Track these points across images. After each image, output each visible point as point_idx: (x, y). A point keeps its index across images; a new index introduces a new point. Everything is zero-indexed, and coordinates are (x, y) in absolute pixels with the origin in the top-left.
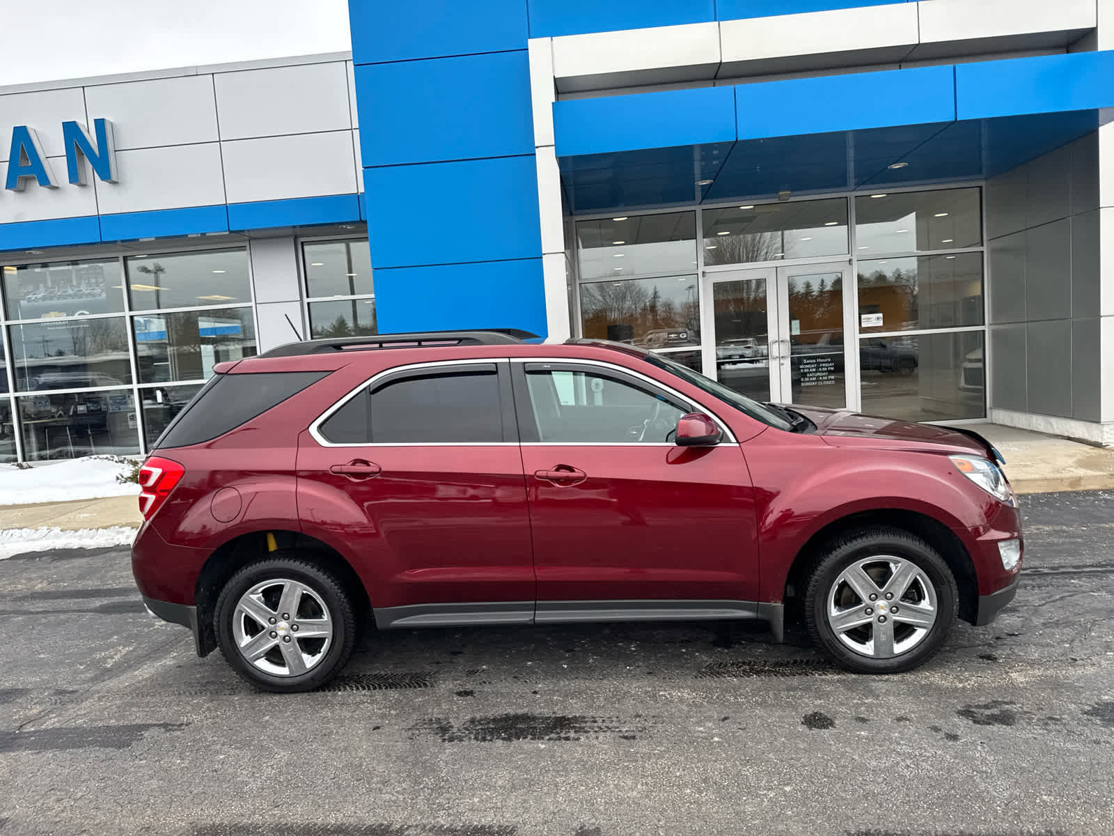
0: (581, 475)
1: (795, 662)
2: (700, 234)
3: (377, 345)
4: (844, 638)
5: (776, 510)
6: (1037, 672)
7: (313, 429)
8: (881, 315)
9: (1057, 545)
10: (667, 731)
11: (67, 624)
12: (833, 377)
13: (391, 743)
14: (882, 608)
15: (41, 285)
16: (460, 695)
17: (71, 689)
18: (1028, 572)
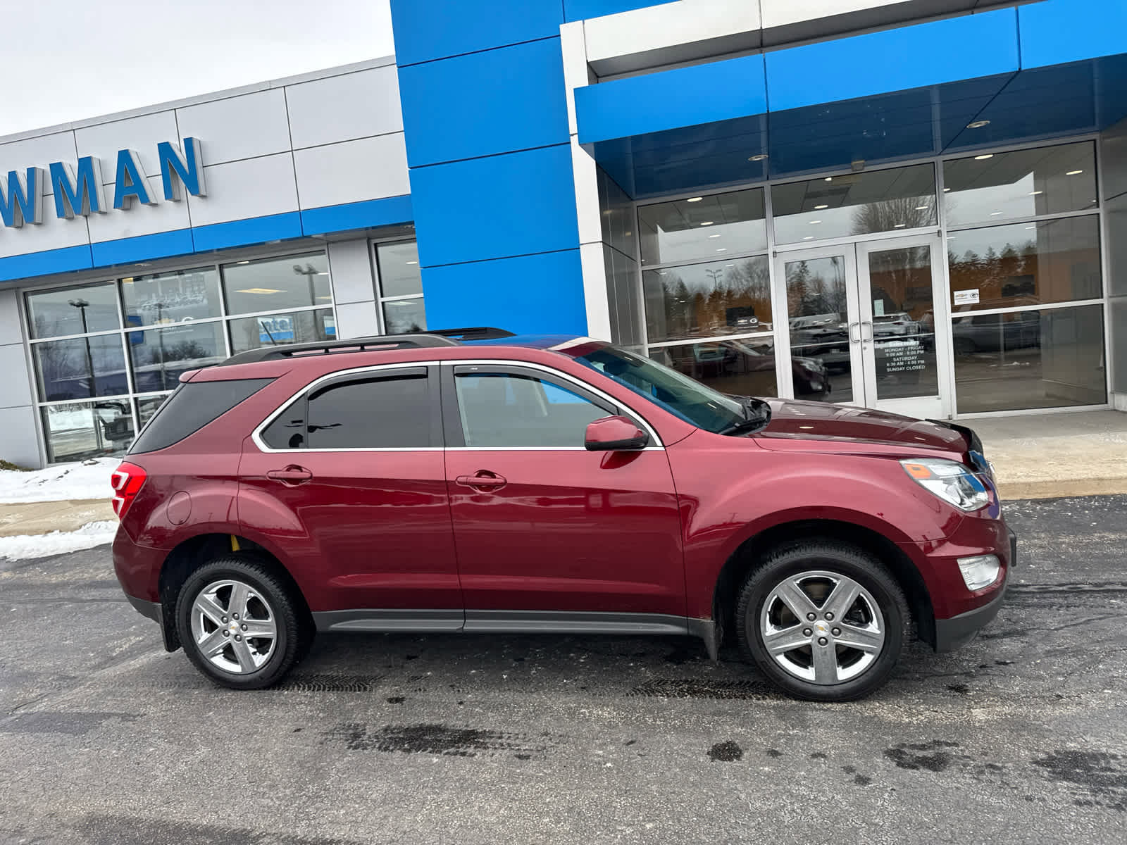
0: (500, 480)
1: (741, 683)
2: (769, 213)
3: (323, 351)
4: (782, 660)
5: (700, 521)
6: (1006, 710)
7: (256, 436)
8: (977, 291)
9: (1115, 557)
10: (565, 753)
11: (104, 612)
12: (923, 362)
13: (302, 747)
14: (822, 629)
15: (154, 295)
16: (390, 702)
17: (73, 675)
18: (1065, 588)
